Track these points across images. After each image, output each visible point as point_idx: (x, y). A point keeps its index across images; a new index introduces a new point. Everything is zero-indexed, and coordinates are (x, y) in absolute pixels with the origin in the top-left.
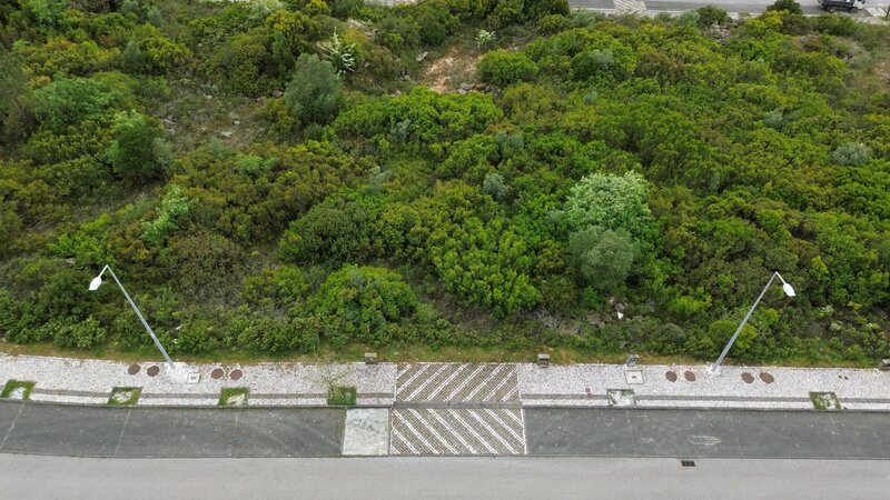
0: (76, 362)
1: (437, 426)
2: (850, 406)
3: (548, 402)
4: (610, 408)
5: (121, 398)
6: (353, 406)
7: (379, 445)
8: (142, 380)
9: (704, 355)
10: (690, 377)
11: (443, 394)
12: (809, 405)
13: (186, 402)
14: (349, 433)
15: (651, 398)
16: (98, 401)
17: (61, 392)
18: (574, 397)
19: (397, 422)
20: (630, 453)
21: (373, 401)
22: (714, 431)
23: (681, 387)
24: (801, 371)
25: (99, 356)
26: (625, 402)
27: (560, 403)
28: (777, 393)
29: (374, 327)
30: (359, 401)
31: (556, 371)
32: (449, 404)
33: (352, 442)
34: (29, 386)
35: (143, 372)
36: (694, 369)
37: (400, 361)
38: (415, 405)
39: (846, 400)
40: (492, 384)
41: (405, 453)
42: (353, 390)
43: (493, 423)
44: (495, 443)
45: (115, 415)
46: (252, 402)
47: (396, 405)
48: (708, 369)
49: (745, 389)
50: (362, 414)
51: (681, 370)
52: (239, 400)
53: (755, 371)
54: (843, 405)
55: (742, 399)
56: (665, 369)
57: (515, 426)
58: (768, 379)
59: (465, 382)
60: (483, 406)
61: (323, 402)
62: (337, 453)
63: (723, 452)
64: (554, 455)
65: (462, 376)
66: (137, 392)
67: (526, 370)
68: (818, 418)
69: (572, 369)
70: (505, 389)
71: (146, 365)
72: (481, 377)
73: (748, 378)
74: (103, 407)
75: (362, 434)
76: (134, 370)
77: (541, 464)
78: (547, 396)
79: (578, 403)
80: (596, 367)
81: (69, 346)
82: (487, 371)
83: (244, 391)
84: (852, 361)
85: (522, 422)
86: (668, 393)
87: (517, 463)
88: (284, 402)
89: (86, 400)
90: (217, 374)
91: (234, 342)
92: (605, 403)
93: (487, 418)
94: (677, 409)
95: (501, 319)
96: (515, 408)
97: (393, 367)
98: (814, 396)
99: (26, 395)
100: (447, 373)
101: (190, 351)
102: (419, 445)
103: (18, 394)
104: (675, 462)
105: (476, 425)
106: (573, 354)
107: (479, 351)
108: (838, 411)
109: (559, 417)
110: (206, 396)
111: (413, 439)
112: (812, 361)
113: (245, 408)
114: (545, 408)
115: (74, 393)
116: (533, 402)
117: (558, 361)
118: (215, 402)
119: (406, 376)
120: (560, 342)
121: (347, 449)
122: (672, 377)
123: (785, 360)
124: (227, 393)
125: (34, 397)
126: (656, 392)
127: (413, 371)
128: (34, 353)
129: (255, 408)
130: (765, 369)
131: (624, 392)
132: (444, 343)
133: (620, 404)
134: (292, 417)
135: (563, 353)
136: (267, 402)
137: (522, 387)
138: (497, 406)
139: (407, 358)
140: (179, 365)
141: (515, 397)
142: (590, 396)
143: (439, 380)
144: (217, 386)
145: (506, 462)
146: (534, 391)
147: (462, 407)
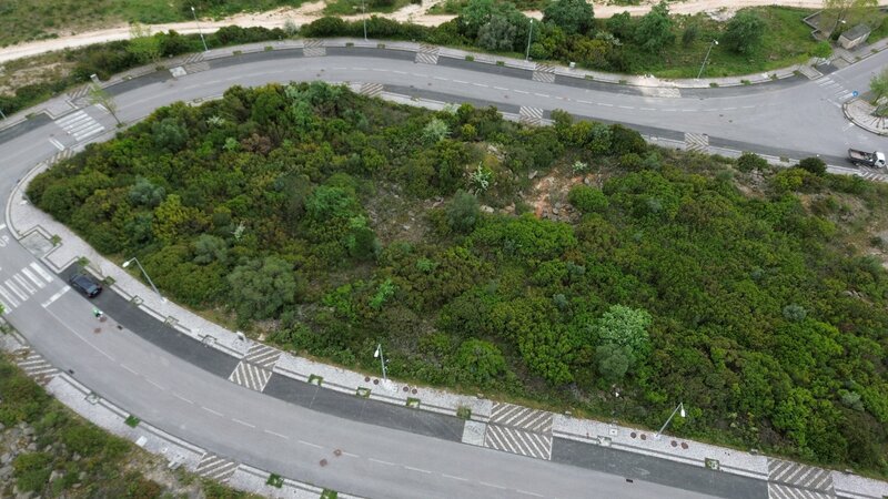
0: (341, 370)
1: (509, 438)
2: (725, 470)
3: (565, 436)
4: (597, 445)
5: (362, 393)
6: (469, 418)
7: (479, 441)
8: (370, 385)
9: (654, 427)
10: (643, 437)
11: (513, 422)
12: (703, 465)
13: (391, 401)
14: (466, 432)
15: (620, 445)
16: (352, 393)
17: (335, 385)
18: (580, 436)
19: (489, 431)
20: (601, 469)
21: (479, 419)
22: (648, 468)
23: (637, 442)
24: (705, 446)
25: (351, 369)
26: (605, 444)
27: (572, 438)
28: (687, 455)
29: (484, 379)
30: (472, 417)
31: (574, 421)
32: (516, 428)
33: (467, 437)
34: (320, 379)
35: (372, 382)
36: (647, 434)
37: (494, 400)
38: (499, 424)
39: (724, 466)
40: (539, 422)
41: (491, 447)
42: (469, 411)
43: (536, 442)
44: (535, 451)
45: (359, 401)
46: (421, 407)
47: (490, 423)
48: (655, 435)
49: (672, 450)
50: (473, 424)
51: (640, 433)
52: (415, 404)
53: (679, 441)
54: (721, 468)
55: (668, 454)
56: (631, 430)
57: (547, 445)
58: (685, 446)
59: (525, 418)
60: (533, 432)
61: (455, 414)
62: (459, 440)
63: (649, 479)
64: (563, 463)
65: (525, 414)
66: (369, 392)
67: (558, 417)
68: (705, 473)
69: (582, 421)
70: (546, 425)
71: (373, 378)
72: (535, 416)
73: (674, 444)
74: (353, 396)
75: (472, 434)
76: (367, 380)
77: (557, 467)
78: (566, 434)
79: (581, 440)
80: (595, 423)
81: (338, 361)
82: (538, 414)
83: (418, 400)
84: (737, 446)
85: (551, 444)
86: (629, 444)
87: (545, 463)
88: (436, 410)
89: (346, 391)
90: (405, 389)
91: (415, 375)
92: (595, 442)
93: (534, 438)
94: (632, 453)
95: (550, 387)
96: (549, 436)
97: (490, 402)
98: (707, 460)
99: (319, 383)
100: (517, 411)
101: (394, 375)
102: (498, 445)
103: (315, 382)
104: (623, 479)
105: (527, 440)
106: (585, 413)
107: (536, 402)
108: (718, 471)
109: (569, 445)
110: (400, 400)
111: (496, 441)
112: (713, 442)
113: (418, 409)
114: (564, 439)
115: (341, 386)
116: (557, 435)
117: (575, 416)
118: (404, 404)
119: (496, 409)
120: (579, 405)
121: (464, 439)
122: (634, 435)
123: (698, 438)
124: (410, 400)
125: (323, 385)
126: (623, 442)
127: (500, 407)
128: (320, 361)
129: (422, 410)
130: (685, 441)
131: (606, 438)
132: (519, 395)
133: (603, 445)
134: (439, 419)
135: (579, 412)
136: (428, 409)
137: (554, 426)
138: (540, 433)
139: (499, 400)
140: (389, 381)
141: (550, 430)
142: (588, 438)
143: (513, 414)
144: (405, 395)
145: (539, 462)
146: (560, 429)
147: (522, 431)
